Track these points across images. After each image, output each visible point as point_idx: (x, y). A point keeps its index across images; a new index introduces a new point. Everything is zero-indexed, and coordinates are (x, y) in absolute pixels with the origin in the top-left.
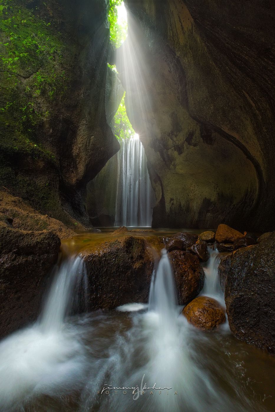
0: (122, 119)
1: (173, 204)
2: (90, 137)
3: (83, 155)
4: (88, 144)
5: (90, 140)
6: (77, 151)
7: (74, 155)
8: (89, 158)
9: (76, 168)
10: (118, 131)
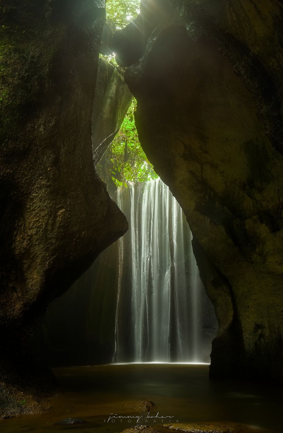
0: (128, 144)
1: (261, 336)
2: (56, 212)
3: (39, 250)
4: (49, 228)
5: (55, 217)
6: (25, 243)
7: (17, 252)
8: (53, 255)
9: (22, 279)
10: (119, 169)
